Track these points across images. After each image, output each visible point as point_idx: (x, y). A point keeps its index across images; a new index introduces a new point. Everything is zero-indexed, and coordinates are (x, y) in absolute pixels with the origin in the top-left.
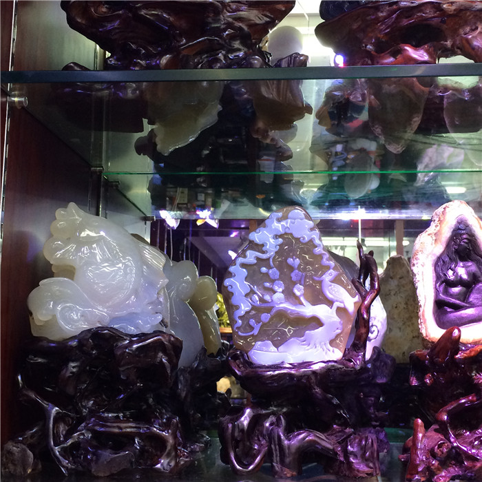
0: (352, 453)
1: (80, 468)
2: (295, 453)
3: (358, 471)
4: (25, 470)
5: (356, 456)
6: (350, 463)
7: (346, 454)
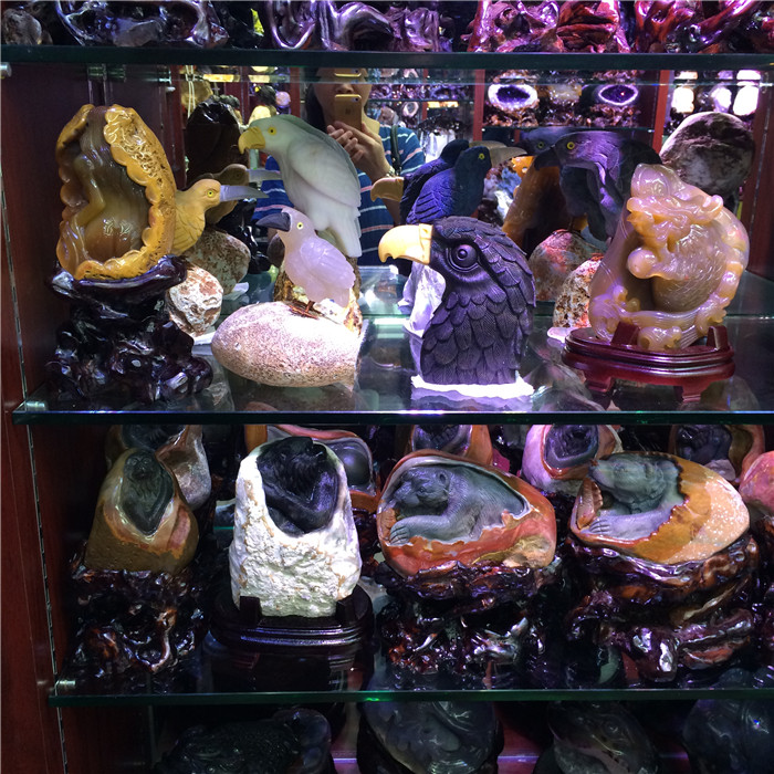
0: (409, 27)
1: (99, 39)
2: (347, 26)
3: (416, 46)
4: (33, 40)
5: (413, 30)
6: (406, 39)
7: (403, 28)
